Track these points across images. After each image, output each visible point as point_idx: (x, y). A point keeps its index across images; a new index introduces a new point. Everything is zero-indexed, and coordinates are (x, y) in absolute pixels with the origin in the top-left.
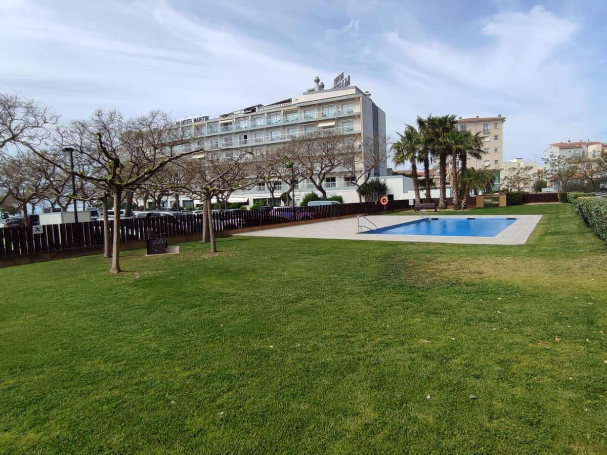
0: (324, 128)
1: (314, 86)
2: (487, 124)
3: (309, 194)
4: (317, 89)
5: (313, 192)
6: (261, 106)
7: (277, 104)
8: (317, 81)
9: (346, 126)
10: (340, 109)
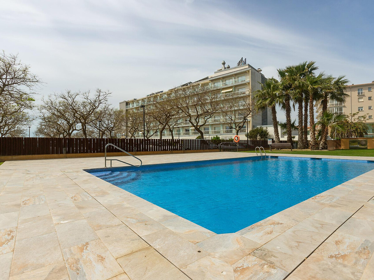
0: (226, 92)
1: (222, 67)
2: (362, 89)
3: (214, 137)
4: (223, 69)
5: (217, 136)
6: (191, 83)
7: (200, 81)
8: (224, 64)
9: (240, 91)
10: (237, 79)
